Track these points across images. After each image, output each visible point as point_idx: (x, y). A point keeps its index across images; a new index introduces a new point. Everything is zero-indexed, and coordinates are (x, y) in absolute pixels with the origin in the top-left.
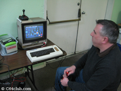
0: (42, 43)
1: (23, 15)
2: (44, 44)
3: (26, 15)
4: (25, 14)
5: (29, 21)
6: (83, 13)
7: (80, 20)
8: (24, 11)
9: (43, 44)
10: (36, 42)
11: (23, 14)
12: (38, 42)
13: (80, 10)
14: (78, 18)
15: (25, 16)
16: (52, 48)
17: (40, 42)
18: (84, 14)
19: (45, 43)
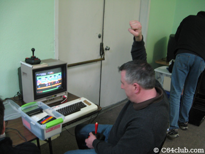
0: (61, 96)
1: (32, 57)
2: (64, 99)
3: (37, 57)
4: (35, 55)
5: (41, 64)
6: (106, 49)
7: (104, 60)
8: (33, 50)
9: (62, 99)
10: (53, 97)
11: (32, 55)
12: (55, 96)
13: (102, 45)
14: (100, 57)
15: (35, 57)
16: (81, 102)
17: (58, 95)
18: (109, 49)
19: (66, 96)
